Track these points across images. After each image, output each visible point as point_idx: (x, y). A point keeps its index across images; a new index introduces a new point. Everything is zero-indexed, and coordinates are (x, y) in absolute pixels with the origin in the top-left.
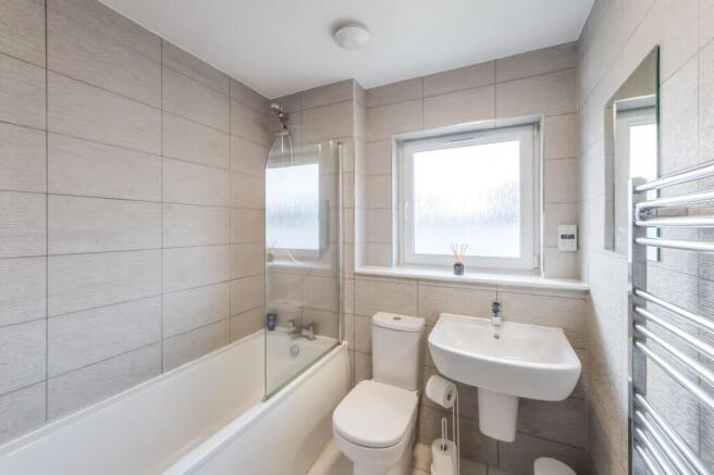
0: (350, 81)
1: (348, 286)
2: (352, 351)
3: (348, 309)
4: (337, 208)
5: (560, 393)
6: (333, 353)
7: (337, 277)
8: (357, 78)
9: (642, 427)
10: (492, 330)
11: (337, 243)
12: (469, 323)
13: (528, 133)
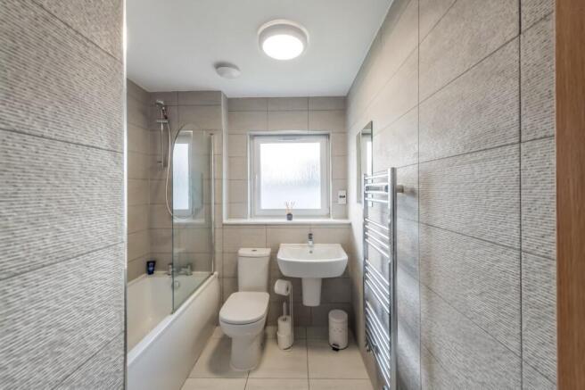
0: (220, 92)
1: (218, 234)
2: (221, 278)
3: (218, 249)
4: (209, 179)
5: (339, 272)
6: (208, 281)
7: (210, 228)
8: (224, 90)
9: (368, 279)
10: (309, 249)
11: (210, 204)
12: (296, 247)
13: (324, 139)
